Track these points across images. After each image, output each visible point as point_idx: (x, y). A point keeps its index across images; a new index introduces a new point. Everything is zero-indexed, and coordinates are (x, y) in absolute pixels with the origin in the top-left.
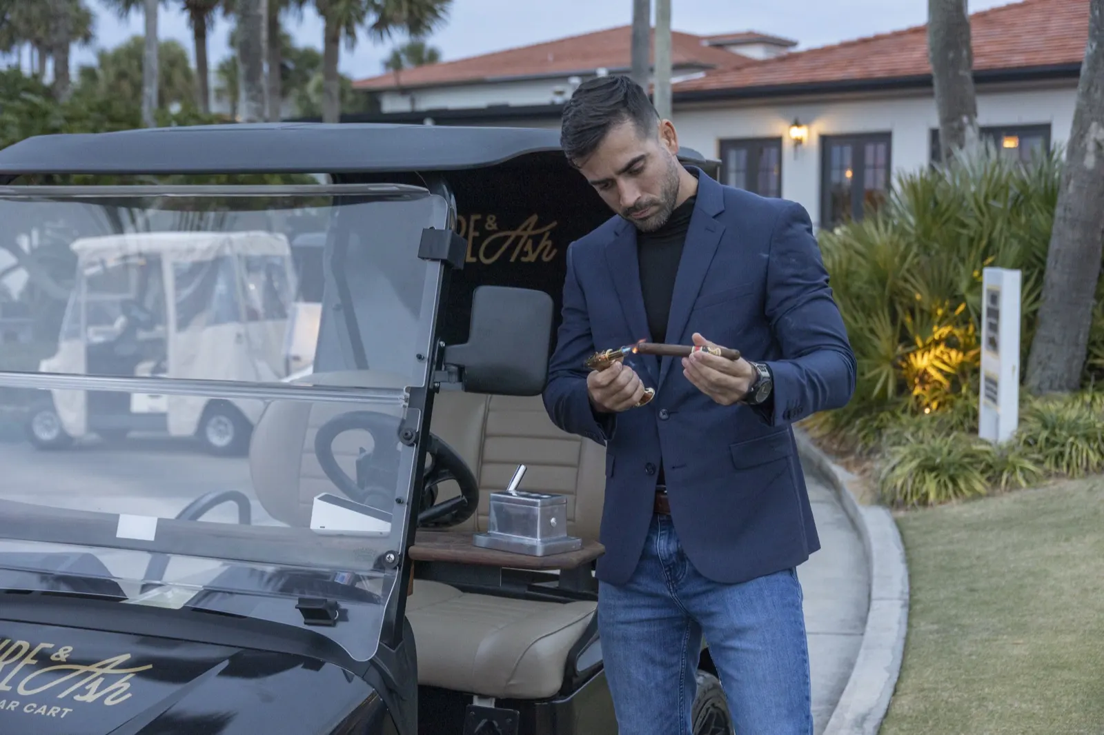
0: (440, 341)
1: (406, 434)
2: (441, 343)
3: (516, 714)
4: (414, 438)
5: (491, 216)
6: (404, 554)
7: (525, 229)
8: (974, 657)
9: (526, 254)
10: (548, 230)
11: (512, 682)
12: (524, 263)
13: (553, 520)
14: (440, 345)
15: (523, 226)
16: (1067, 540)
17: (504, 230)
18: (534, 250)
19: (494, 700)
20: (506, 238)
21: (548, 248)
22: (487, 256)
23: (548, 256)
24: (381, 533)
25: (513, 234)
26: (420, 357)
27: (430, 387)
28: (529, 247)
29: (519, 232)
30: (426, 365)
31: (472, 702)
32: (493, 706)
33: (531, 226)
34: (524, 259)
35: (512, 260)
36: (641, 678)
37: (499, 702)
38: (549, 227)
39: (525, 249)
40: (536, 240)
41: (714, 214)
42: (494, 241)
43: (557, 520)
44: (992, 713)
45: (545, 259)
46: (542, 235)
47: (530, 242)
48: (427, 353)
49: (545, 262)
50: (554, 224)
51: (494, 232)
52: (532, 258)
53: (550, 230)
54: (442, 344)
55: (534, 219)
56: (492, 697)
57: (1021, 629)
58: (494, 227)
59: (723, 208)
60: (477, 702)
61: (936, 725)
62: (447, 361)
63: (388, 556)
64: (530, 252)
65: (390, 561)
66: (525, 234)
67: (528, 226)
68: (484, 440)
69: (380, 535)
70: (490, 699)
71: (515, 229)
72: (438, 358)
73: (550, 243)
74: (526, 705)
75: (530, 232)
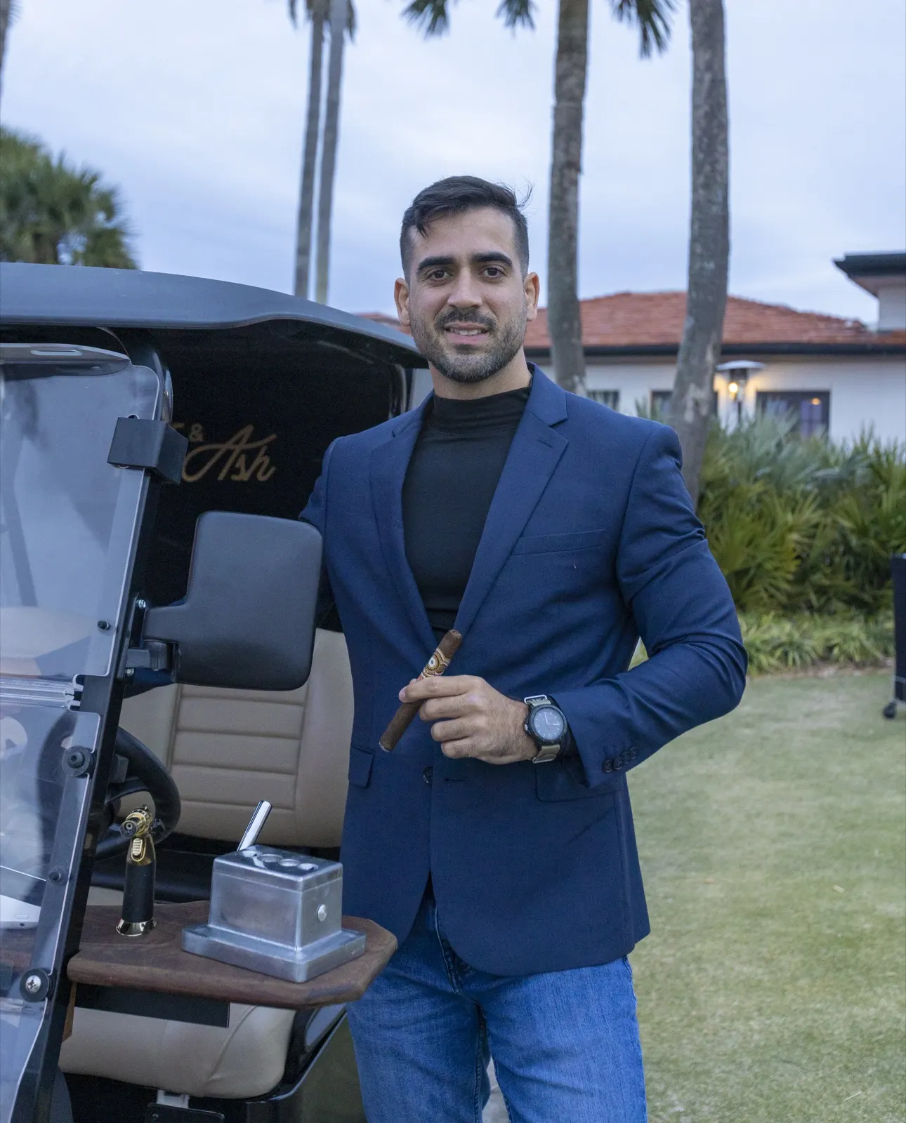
0: (138, 599)
1: (74, 758)
2: (140, 602)
3: (218, 1119)
4: (86, 765)
5: (196, 425)
6: (59, 970)
7: (237, 443)
8: (670, 901)
9: (237, 471)
10: (265, 445)
11: (216, 1077)
12: (237, 482)
13: (322, 909)
14: (137, 604)
15: (234, 439)
16: (711, 757)
17: (211, 442)
18: (247, 468)
19: (187, 1098)
20: (212, 453)
21: (264, 466)
22: (190, 472)
23: (265, 473)
24: (22, 924)
25: (224, 448)
26: (103, 626)
27: (119, 675)
28: (241, 463)
29: (229, 445)
30: (113, 639)
31: (155, 1099)
32: (185, 1106)
33: (244, 440)
34: (235, 478)
35: (221, 477)
36: (424, 1107)
37: (194, 1101)
38: (266, 441)
39: (237, 466)
40: (251, 455)
41: (552, 422)
42: (202, 453)
43: (327, 910)
44: (714, 980)
45: (261, 478)
46: (257, 450)
47: (243, 458)
48: (115, 619)
49: (263, 482)
50: (273, 437)
51: (200, 444)
52: (244, 476)
53: (268, 444)
54: (142, 604)
55: (248, 431)
56: (186, 1093)
57: (705, 863)
58: (200, 438)
59: (566, 417)
60: (162, 1100)
61: (660, 998)
62: (149, 633)
63: (29, 980)
64: (243, 469)
65: (33, 990)
66: (238, 449)
67: (241, 438)
68: (180, 702)
69: (21, 927)
70: (182, 1096)
71: (224, 442)
72: (133, 628)
73: (267, 460)
74: (234, 1107)
75: (243, 446)
